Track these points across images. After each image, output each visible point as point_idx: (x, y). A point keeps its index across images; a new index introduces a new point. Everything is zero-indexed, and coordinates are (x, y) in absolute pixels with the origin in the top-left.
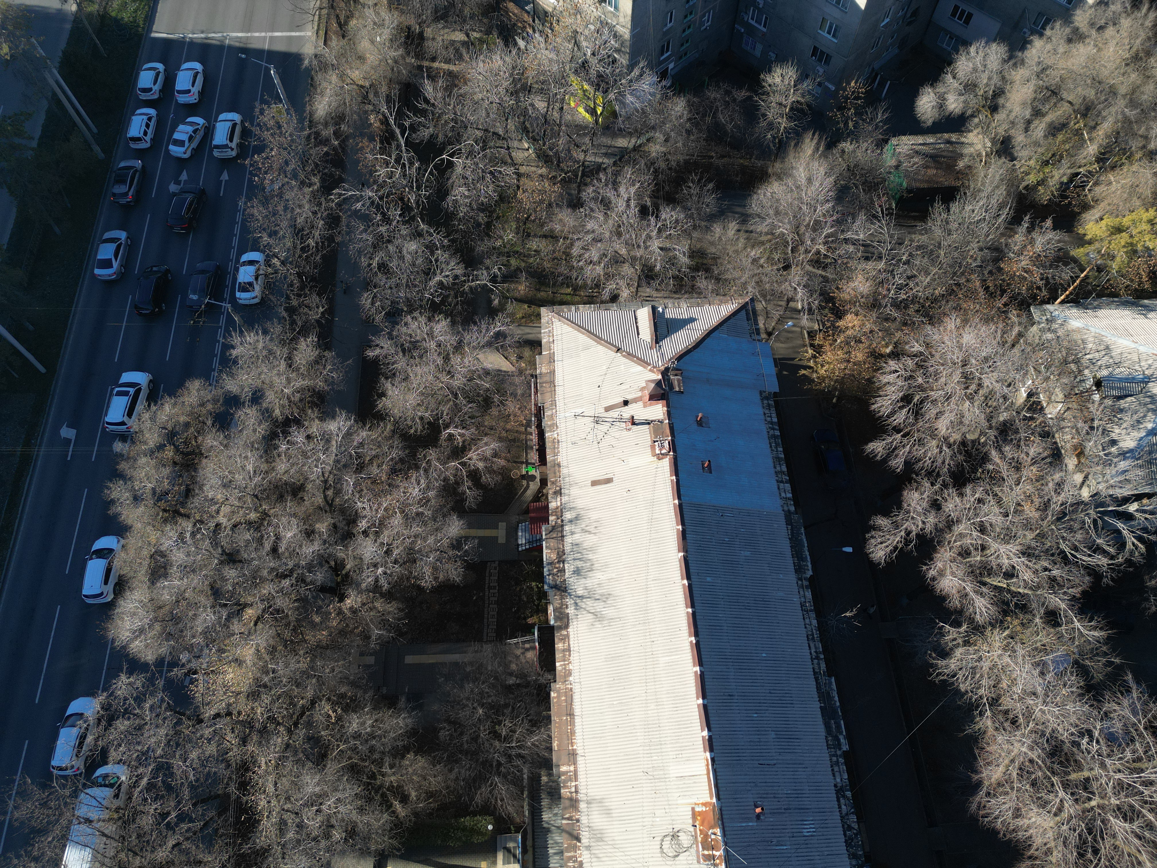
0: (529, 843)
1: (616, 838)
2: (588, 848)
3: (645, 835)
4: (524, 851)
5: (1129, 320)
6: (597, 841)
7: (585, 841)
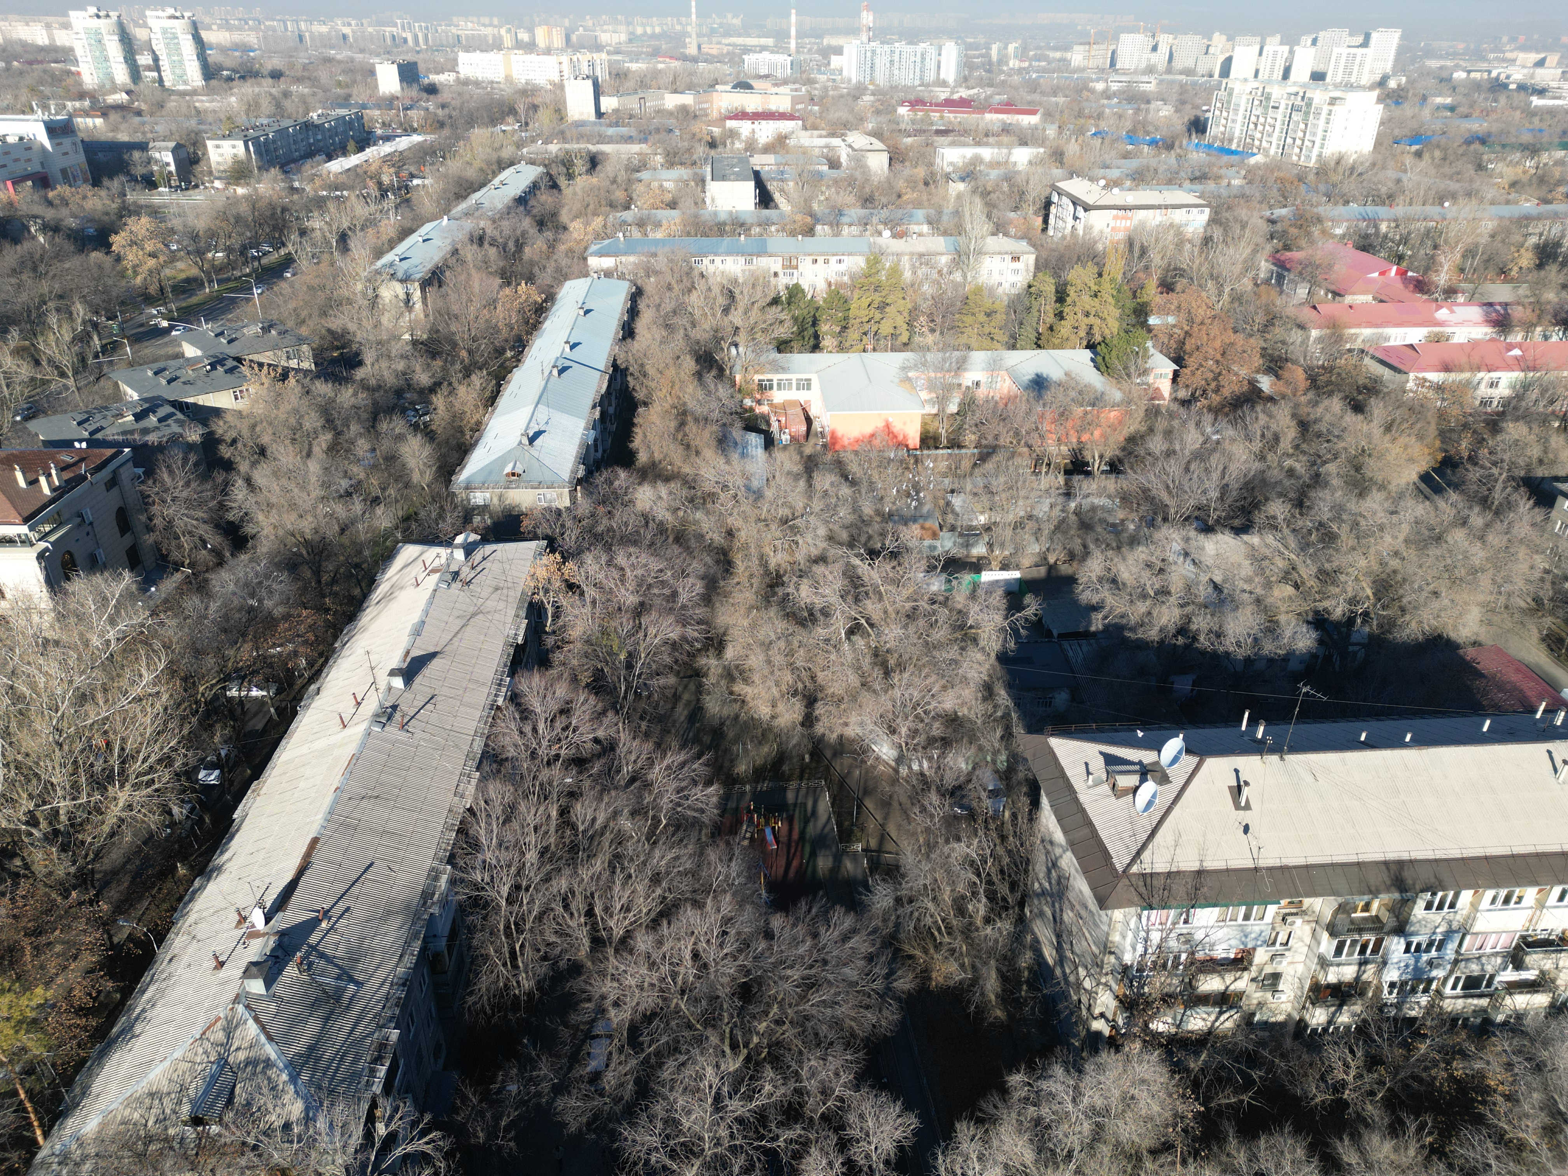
5: (129, 1057)
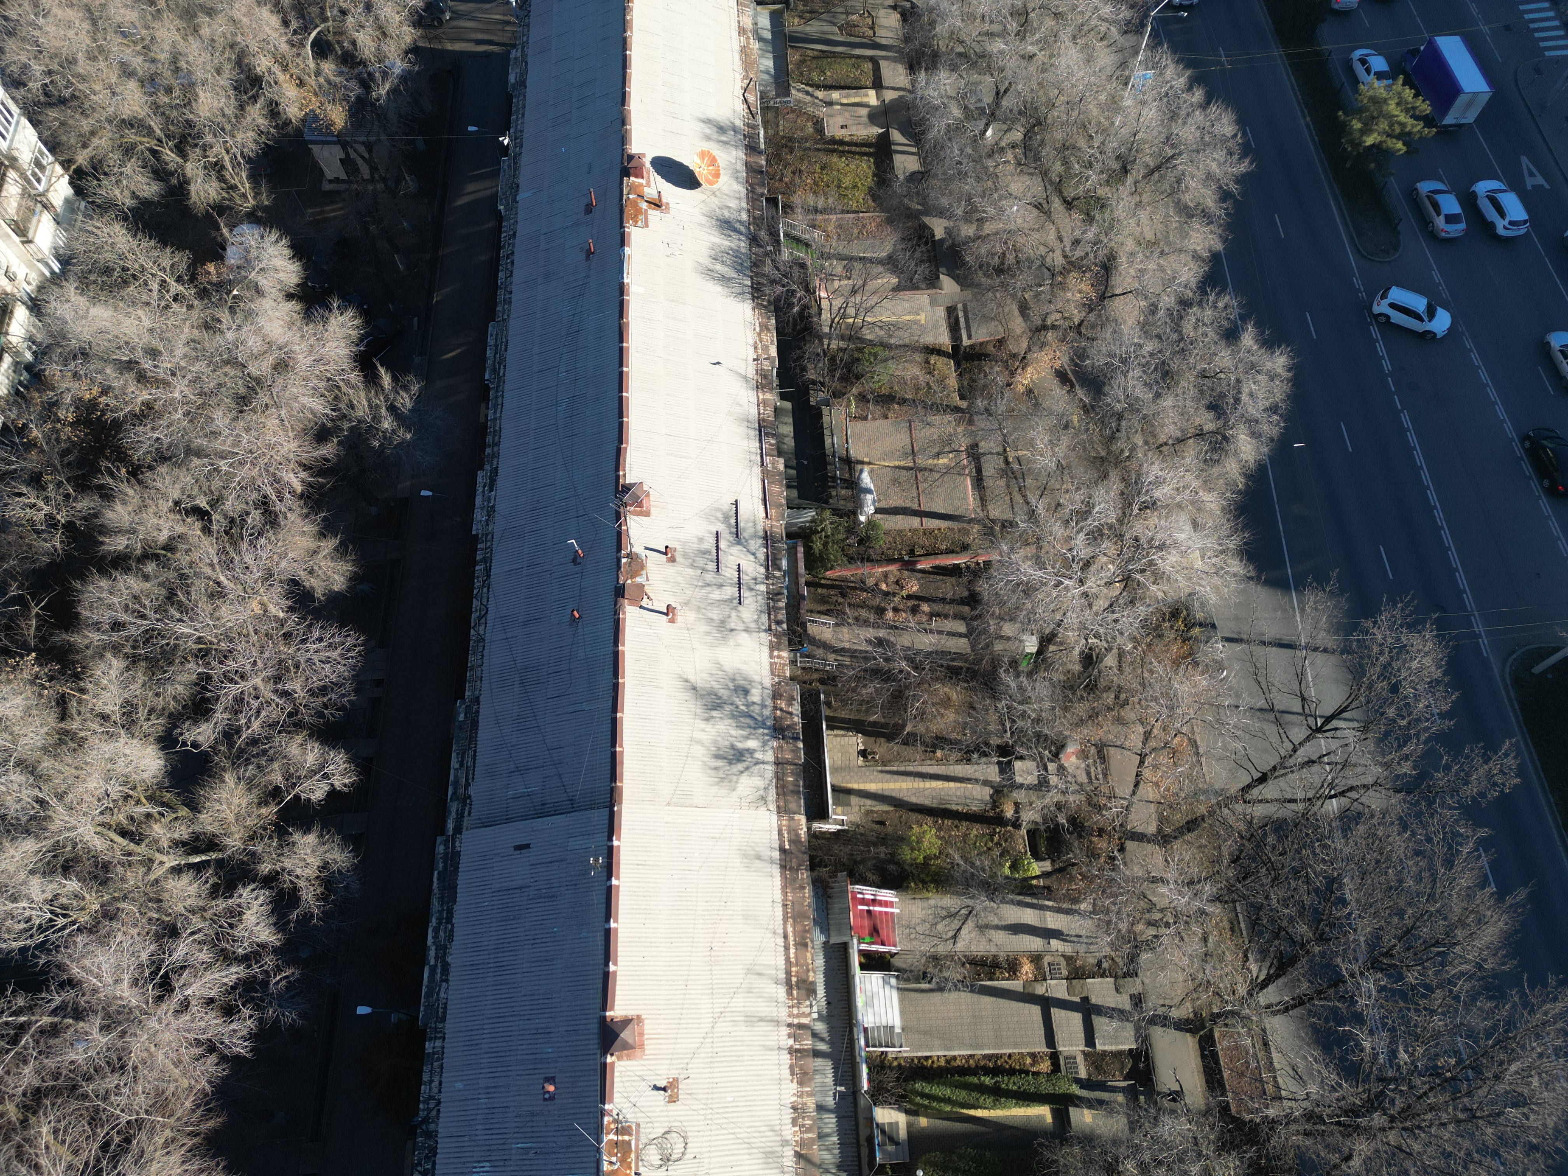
0: (864, 1151)
1: (747, 1157)
2: (785, 1143)
3: (706, 1161)
4: (870, 1139)
6: (772, 1153)
7: (789, 1152)
